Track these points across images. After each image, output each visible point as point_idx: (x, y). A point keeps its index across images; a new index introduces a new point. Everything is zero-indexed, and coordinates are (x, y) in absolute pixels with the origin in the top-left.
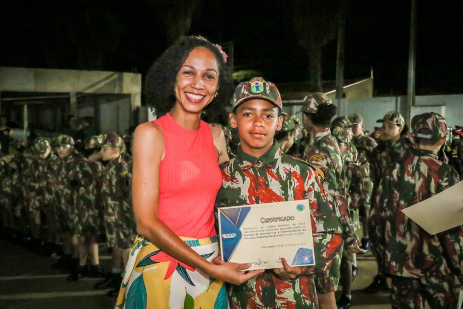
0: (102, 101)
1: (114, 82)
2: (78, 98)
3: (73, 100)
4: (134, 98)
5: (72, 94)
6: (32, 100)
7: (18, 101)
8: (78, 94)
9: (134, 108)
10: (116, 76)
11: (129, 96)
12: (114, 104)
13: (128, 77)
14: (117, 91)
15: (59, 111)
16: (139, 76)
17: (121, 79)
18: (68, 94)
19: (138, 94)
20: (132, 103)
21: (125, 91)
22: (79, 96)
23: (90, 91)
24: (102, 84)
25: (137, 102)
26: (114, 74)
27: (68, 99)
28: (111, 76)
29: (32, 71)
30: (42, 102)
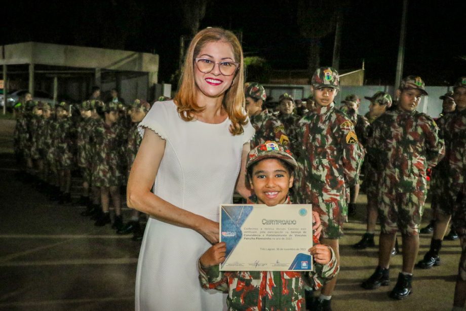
0: (123, 77)
1: (134, 61)
2: (102, 74)
3: (98, 75)
4: (152, 77)
5: (97, 69)
6: (61, 73)
7: (50, 73)
8: (102, 70)
9: (151, 85)
10: (136, 55)
11: (147, 74)
12: (134, 80)
13: (147, 56)
14: (136, 69)
15: (84, 85)
16: (157, 57)
17: (141, 58)
18: (93, 69)
19: (155, 72)
20: (150, 80)
21: (144, 70)
22: (103, 72)
23: (113, 68)
24: (124, 62)
25: (154, 79)
26: (135, 54)
27: (93, 75)
28: (132, 55)
29: (62, 48)
30: (69, 76)
